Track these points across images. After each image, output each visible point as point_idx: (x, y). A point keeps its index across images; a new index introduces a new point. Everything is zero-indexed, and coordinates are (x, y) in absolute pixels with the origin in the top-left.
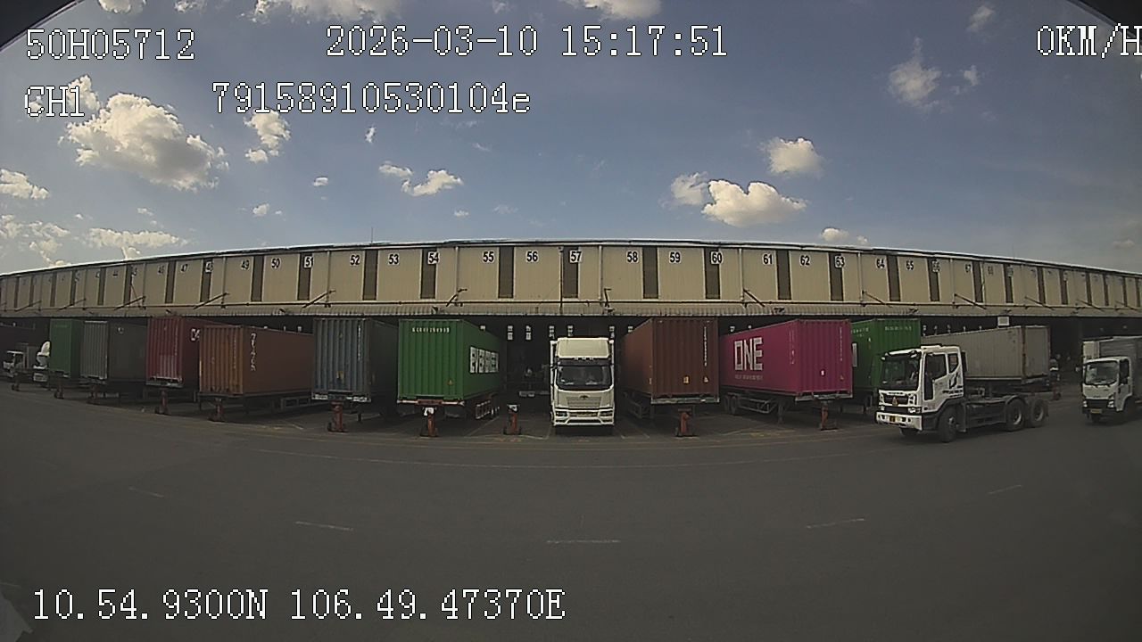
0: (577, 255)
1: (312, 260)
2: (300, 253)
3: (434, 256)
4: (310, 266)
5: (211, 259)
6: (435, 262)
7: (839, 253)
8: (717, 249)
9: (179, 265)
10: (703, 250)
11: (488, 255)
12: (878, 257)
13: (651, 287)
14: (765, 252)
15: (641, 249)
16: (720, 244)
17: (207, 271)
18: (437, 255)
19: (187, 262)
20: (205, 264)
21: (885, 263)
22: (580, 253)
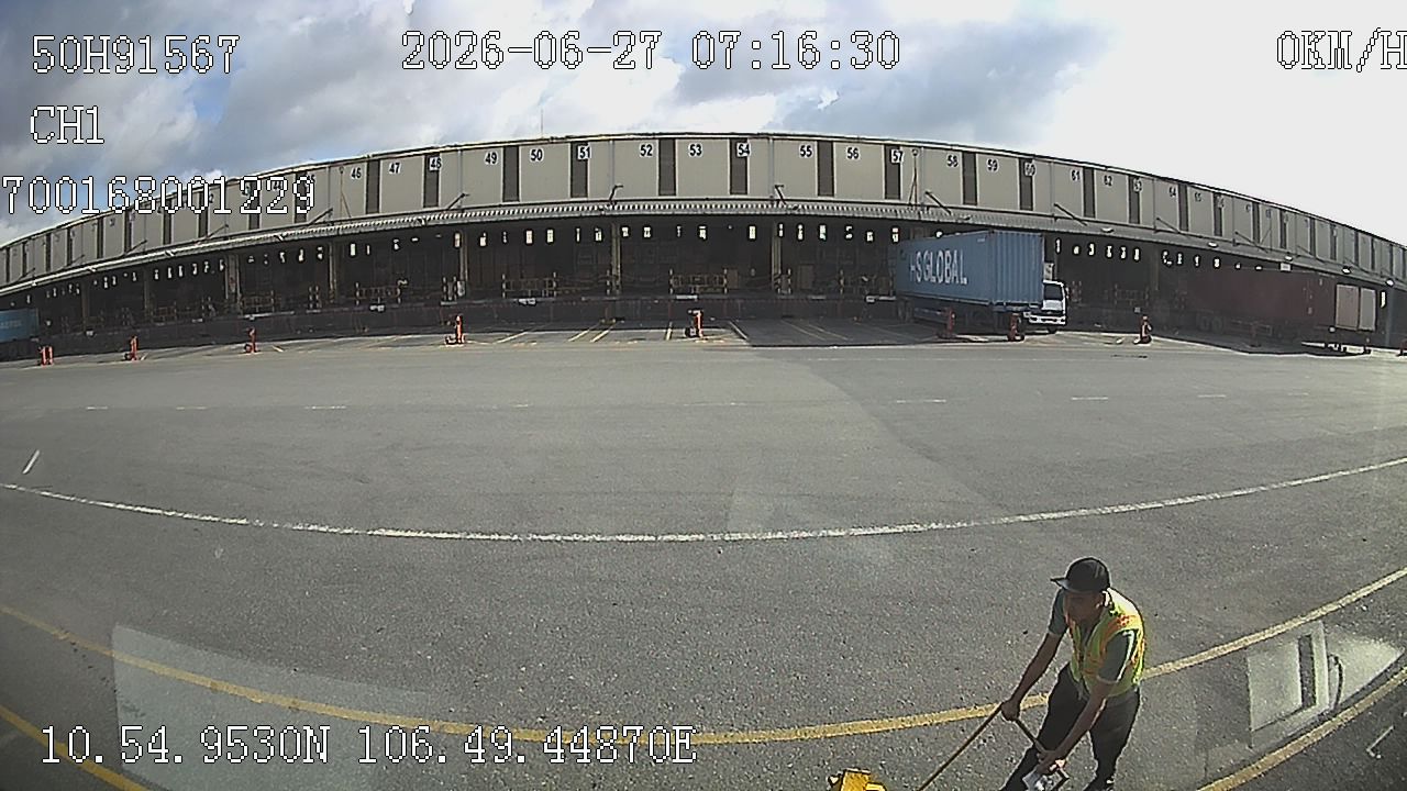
0: (899, 155)
1: (588, 150)
2: (572, 142)
3: (744, 148)
4: (586, 157)
5: (437, 154)
6: (745, 154)
7: (1137, 178)
8: (1030, 160)
9: (386, 165)
10: (1017, 160)
11: (805, 149)
12: (1171, 185)
13: (970, 194)
14: (1073, 168)
15: (960, 153)
16: (1034, 155)
17: (431, 169)
18: (748, 147)
19: (397, 161)
20: (427, 161)
21: (1177, 192)
22: (901, 153)
